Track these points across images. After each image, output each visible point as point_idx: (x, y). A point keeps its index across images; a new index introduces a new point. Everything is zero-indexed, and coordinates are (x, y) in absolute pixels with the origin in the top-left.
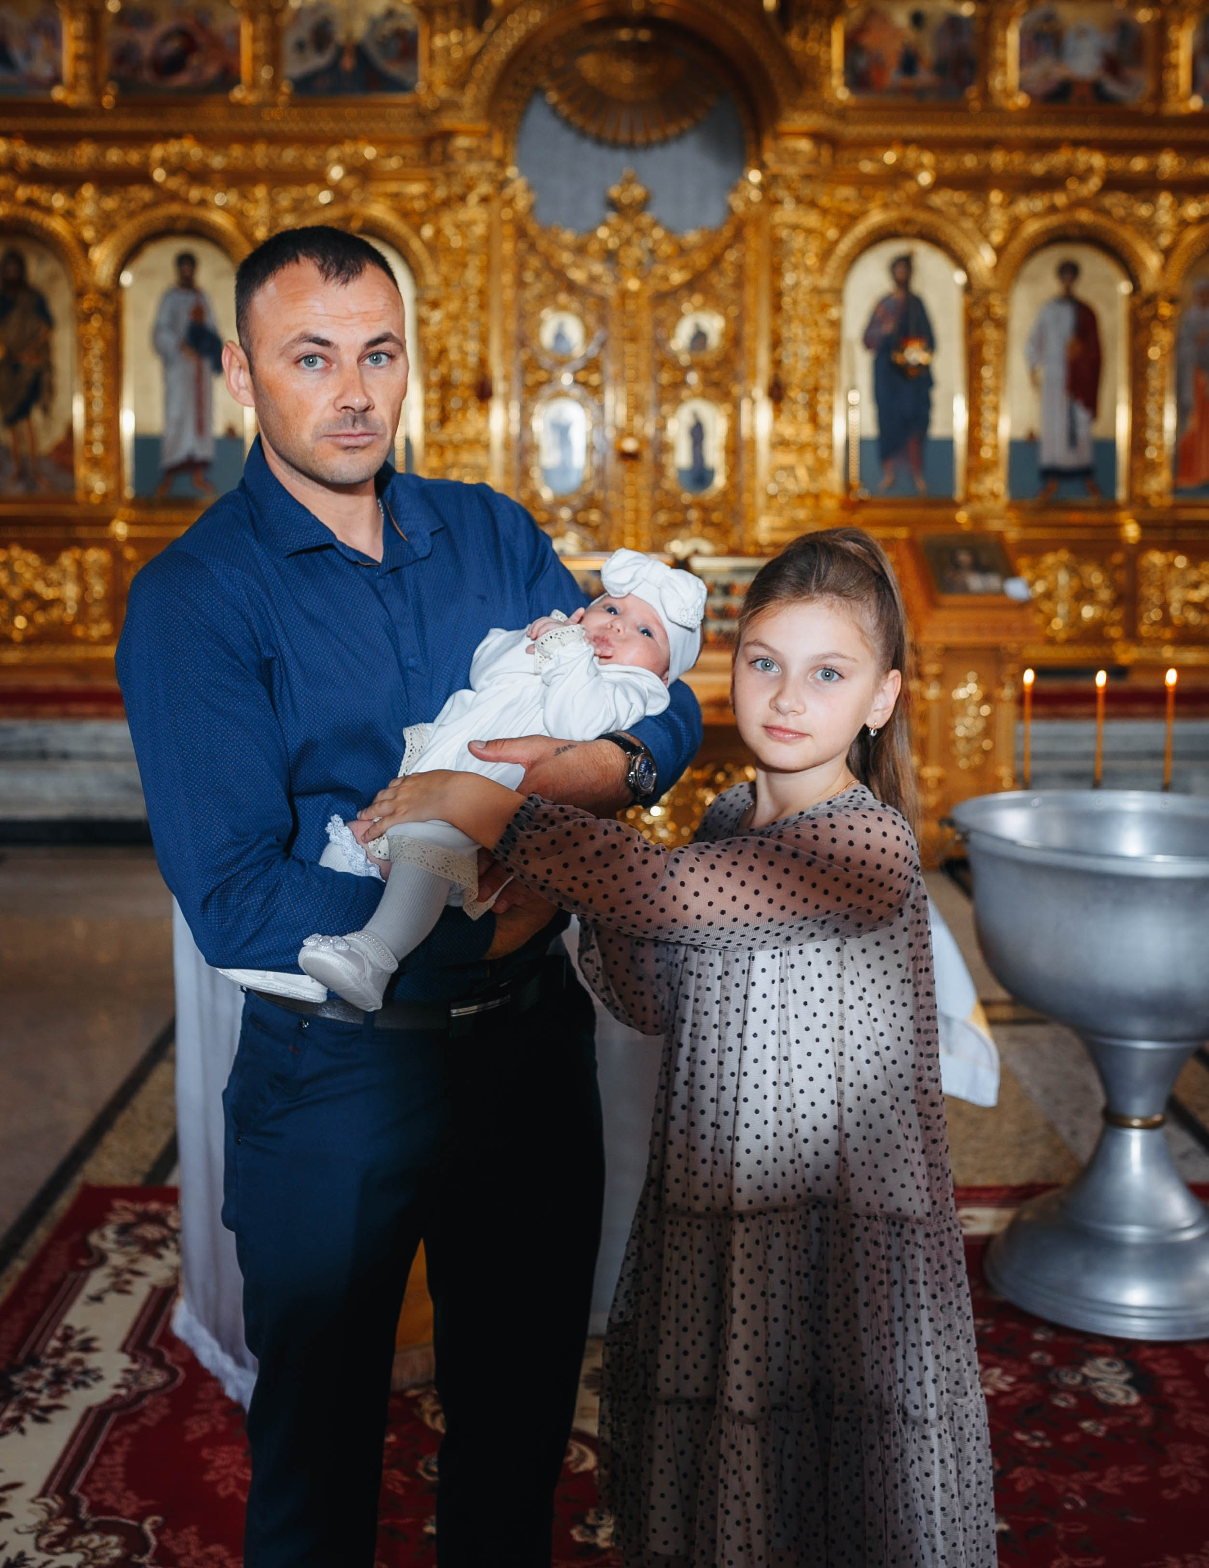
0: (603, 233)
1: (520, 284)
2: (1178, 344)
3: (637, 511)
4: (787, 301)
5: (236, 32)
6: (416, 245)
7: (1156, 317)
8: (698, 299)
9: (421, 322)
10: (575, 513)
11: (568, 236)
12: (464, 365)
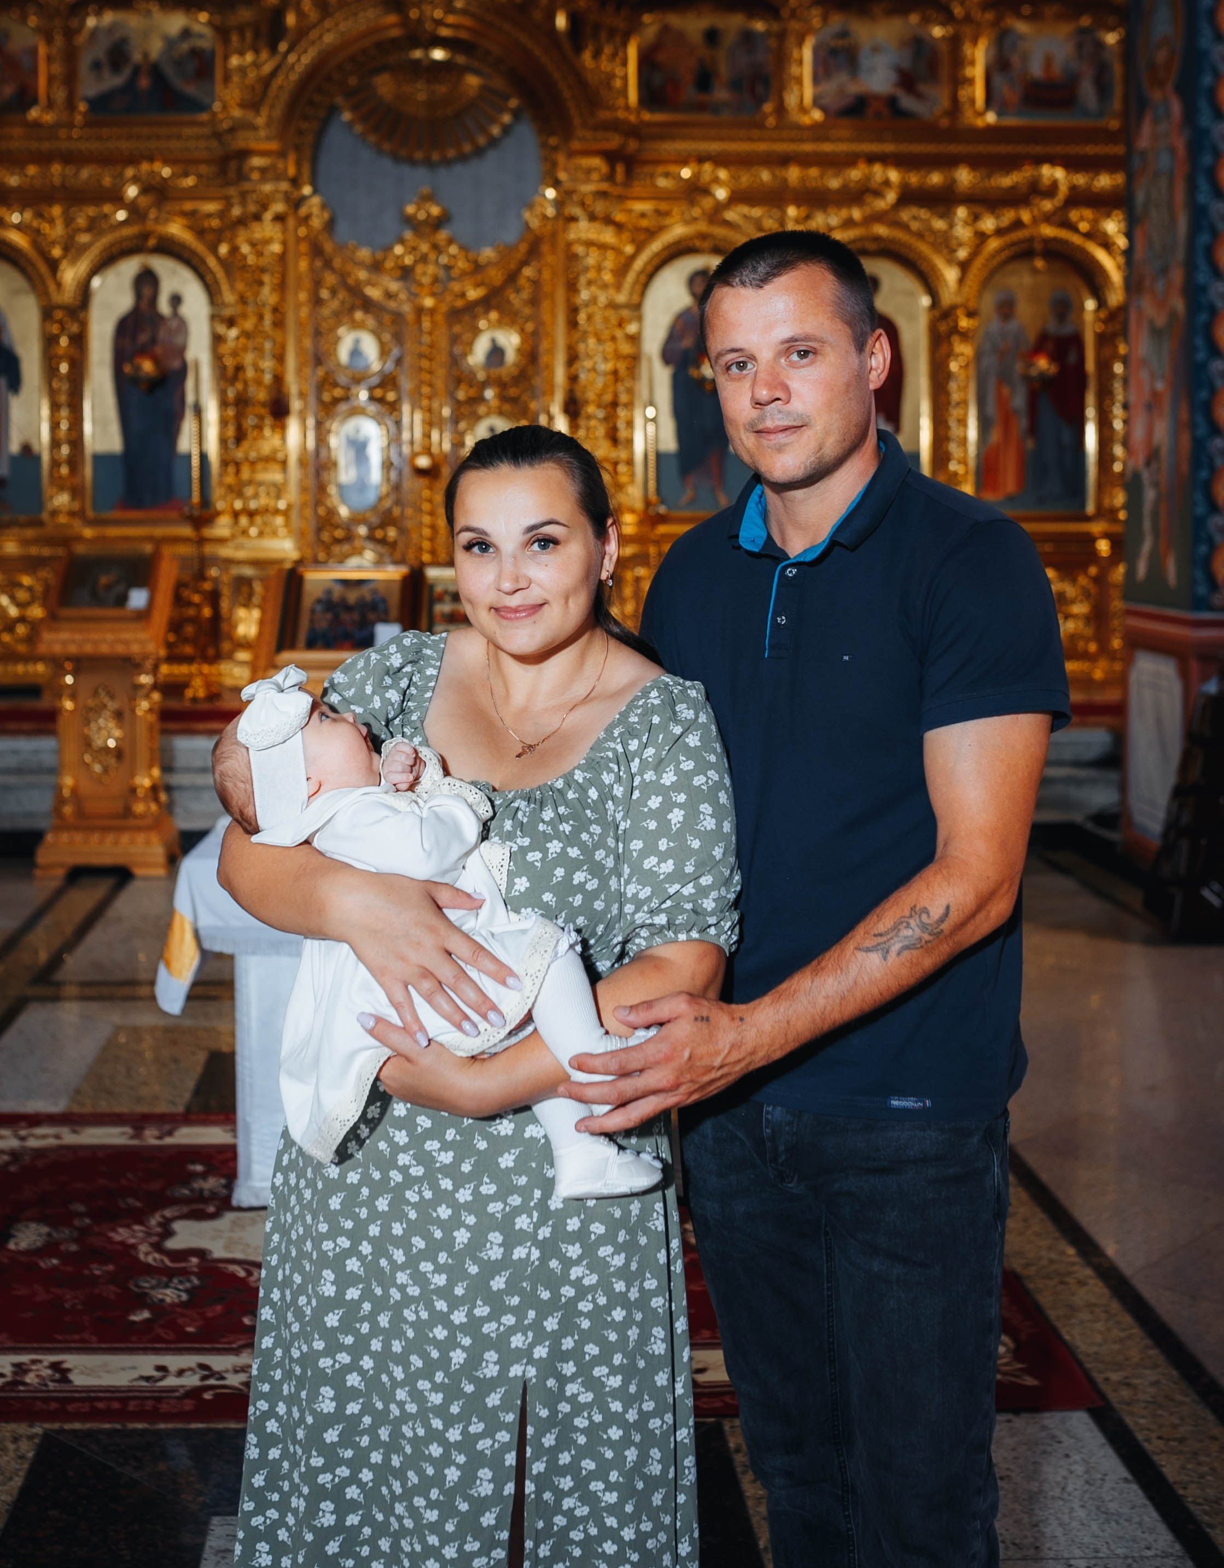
0: (398, 250)
1: (317, 302)
2: (979, 356)
3: (433, 527)
4: (582, 317)
5: (34, 52)
6: (212, 262)
7: (955, 330)
8: (494, 315)
9: (217, 339)
10: (372, 529)
11: (364, 254)
12: (259, 383)
